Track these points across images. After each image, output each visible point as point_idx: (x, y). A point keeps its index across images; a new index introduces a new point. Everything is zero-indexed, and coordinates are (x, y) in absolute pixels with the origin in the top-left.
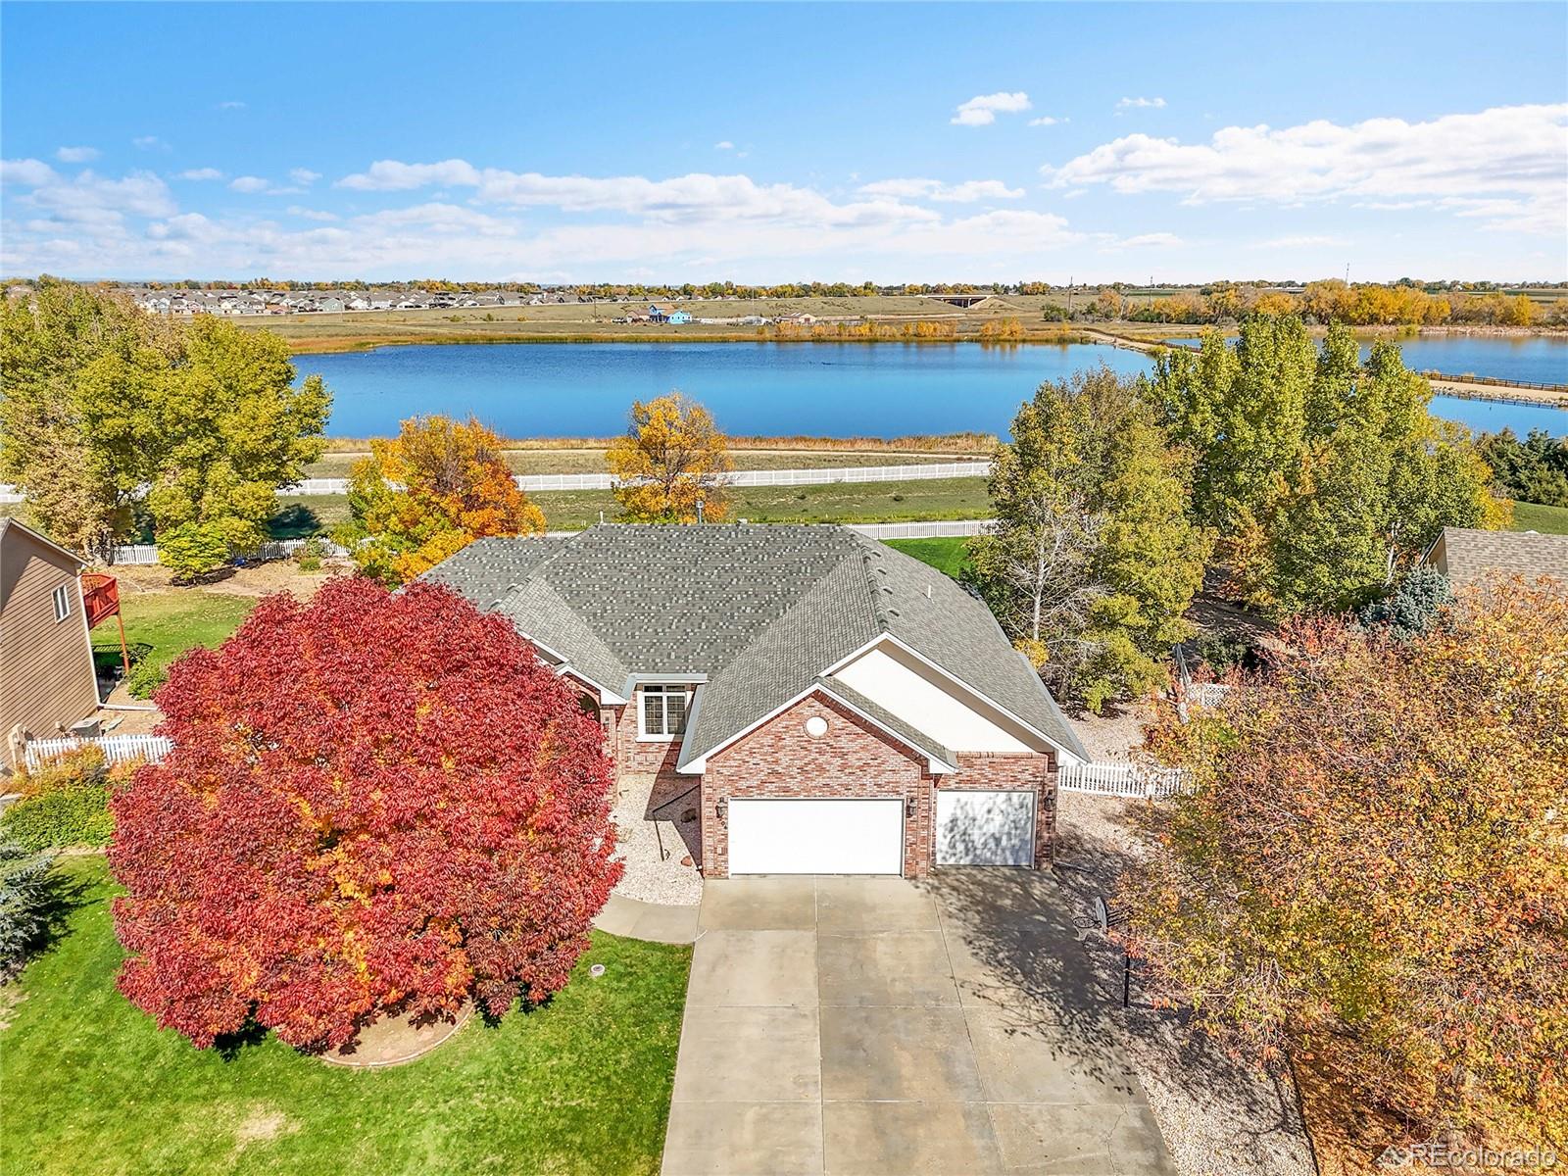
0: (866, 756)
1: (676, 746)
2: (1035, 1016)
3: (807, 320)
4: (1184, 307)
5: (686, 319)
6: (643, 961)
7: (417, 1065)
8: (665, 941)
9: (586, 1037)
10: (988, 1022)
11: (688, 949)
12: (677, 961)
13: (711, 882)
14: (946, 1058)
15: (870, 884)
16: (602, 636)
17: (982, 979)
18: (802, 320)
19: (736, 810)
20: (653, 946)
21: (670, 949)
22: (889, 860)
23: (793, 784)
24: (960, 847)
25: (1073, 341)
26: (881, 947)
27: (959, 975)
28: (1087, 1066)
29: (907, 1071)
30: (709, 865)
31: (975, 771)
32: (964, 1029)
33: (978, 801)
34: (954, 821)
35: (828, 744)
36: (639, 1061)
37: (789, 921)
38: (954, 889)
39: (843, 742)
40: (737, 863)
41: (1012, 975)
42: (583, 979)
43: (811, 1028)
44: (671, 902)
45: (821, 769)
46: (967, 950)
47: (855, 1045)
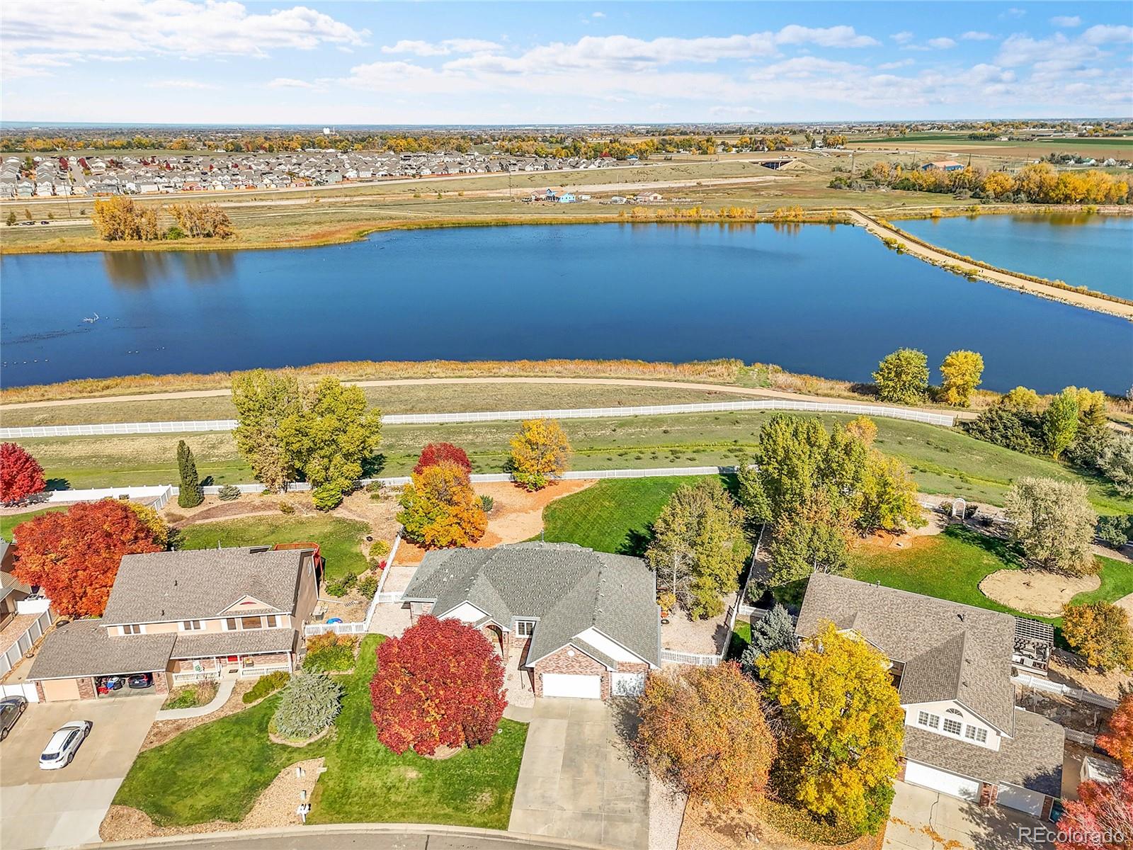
0: (587, 663)
1: (530, 640)
2: (628, 753)
3: (656, 198)
4: (933, 179)
5: (572, 199)
6: (514, 728)
7: (450, 759)
8: (521, 721)
9: (496, 753)
10: (613, 754)
11: (528, 724)
12: (524, 727)
13: (537, 698)
14: (597, 766)
15: (589, 702)
16: (504, 599)
17: (616, 740)
18: (652, 199)
19: (545, 676)
20: (517, 723)
21: (522, 724)
22: (596, 694)
23: (564, 670)
24: (622, 690)
25: (839, 222)
26: (587, 727)
27: (609, 738)
28: (638, 770)
29: (585, 770)
30: (537, 693)
31: (624, 667)
32: (605, 757)
33: (627, 676)
34: (620, 682)
35: (575, 659)
36: (511, 762)
37: (561, 716)
38: (617, 705)
39: (580, 659)
40: (546, 692)
41: (626, 739)
42: (496, 734)
43: (561, 755)
44: (524, 706)
45: (572, 666)
46: (615, 729)
47: (572, 760)
